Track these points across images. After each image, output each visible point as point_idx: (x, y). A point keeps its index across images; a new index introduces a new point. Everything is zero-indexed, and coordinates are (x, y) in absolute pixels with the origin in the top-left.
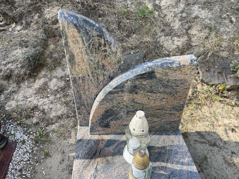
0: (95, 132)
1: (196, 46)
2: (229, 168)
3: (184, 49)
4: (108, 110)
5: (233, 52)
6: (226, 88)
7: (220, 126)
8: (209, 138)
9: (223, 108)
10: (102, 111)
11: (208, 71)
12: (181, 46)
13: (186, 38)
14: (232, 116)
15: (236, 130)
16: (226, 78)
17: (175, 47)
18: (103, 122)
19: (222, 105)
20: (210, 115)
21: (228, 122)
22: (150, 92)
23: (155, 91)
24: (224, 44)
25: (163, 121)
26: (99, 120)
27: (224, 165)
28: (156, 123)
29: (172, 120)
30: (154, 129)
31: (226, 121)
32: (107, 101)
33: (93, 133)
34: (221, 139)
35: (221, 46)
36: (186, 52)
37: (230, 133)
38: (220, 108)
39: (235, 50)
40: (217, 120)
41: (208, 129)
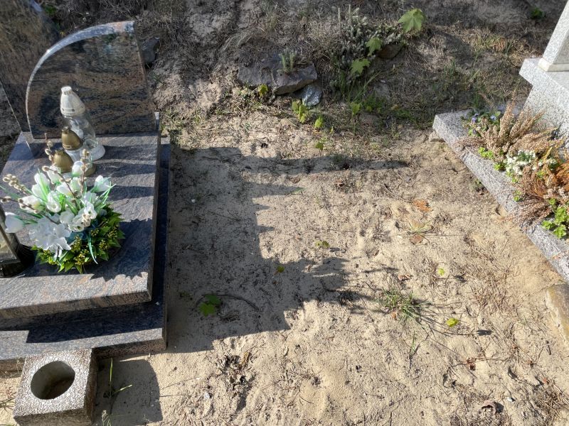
0: (38, 134)
1: (243, 29)
2: (231, 182)
3: (224, 33)
4: (46, 99)
5: (297, 37)
6: (274, 89)
7: (247, 141)
8: (224, 154)
9: (263, 120)
10: (39, 100)
11: (250, 65)
12: (219, 29)
13: (229, 15)
14: (274, 130)
15: (270, 145)
16: (275, 77)
17: (209, 30)
18: (45, 118)
19: (264, 116)
21: (263, 137)
22: (92, 71)
24: (287, 25)
25: (128, 115)
26: (39, 115)
27: (227, 178)
28: (120, 119)
29: (140, 114)
30: (121, 129)
31: (260, 136)
32: (40, 85)
33: (38, 136)
34: (240, 155)
35: (282, 29)
36: (227, 38)
37: (259, 149)
38: (259, 120)
39: (298, 34)
40: (248, 135)
41: (229, 144)
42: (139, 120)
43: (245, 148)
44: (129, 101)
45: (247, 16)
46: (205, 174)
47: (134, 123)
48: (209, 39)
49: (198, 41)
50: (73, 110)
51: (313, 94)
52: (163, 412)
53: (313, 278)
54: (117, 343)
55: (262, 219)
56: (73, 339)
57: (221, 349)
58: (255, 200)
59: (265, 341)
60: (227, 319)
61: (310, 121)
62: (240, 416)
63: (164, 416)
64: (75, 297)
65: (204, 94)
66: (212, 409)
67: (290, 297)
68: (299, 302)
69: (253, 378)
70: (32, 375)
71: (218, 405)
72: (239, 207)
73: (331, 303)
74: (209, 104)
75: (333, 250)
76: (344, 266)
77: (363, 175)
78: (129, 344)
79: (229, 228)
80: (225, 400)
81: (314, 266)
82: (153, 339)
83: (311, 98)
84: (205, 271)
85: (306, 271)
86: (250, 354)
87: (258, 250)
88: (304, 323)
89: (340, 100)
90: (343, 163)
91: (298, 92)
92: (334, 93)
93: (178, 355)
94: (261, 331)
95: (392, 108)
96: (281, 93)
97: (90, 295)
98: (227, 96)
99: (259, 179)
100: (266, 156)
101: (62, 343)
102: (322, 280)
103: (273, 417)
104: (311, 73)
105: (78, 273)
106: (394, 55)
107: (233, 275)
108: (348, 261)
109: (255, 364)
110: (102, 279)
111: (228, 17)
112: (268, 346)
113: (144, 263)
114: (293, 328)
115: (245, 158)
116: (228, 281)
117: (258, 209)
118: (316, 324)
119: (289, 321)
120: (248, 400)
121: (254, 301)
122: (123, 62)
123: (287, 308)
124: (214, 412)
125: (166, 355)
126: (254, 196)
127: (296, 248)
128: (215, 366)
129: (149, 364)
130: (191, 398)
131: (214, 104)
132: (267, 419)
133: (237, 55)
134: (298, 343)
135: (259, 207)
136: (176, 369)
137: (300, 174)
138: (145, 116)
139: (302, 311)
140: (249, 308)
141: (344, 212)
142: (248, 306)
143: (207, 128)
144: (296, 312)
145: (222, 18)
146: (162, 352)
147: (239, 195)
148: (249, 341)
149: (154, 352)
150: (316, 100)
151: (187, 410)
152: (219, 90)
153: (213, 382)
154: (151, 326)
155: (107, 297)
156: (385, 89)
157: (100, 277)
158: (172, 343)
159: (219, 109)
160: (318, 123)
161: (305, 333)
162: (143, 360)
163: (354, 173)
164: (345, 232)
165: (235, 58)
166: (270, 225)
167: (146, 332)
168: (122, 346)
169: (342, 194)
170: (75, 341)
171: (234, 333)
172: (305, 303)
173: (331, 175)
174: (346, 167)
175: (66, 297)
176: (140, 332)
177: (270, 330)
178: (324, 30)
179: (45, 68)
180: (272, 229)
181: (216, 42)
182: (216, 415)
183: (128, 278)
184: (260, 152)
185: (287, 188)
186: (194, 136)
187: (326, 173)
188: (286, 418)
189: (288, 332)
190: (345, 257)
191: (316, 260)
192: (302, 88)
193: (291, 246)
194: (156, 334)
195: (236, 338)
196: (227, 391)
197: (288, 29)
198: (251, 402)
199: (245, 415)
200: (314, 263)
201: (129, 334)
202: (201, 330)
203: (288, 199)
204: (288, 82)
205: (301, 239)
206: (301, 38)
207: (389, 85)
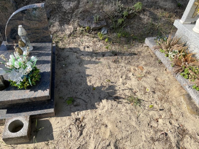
0: (9, 42)
1: (81, 7)
3: (74, 8)
4: (12, 29)
5: (99, 11)
6: (92, 28)
7: (82, 46)
9: (88, 39)
10: (10, 30)
11: (83, 20)
12: (73, 7)
14: (91, 42)
15: (90, 47)
16: (92, 24)
18: (12, 36)
19: (88, 37)
20: (80, 41)
21: (88, 44)
22: (29, 20)
23: (31, 20)
24: (96, 6)
26: (10, 35)
27: (75, 58)
28: (38, 37)
30: (39, 40)
31: (87, 44)
32: (10, 24)
33: (9, 43)
34: (80, 50)
35: (94, 7)
36: (75, 10)
37: (86, 48)
38: (86, 38)
39: (100, 9)
40: (83, 43)
41: (76, 46)
42: (45, 37)
43: (81, 48)
44: (42, 31)
45: (82, 3)
46: (68, 56)
47: (43, 38)
48: (69, 10)
49: (65, 11)
50: (22, 34)
51: (105, 30)
52: (54, 137)
53: (105, 92)
54: (38, 114)
55: (88, 72)
56: (23, 112)
57: (74, 115)
58: (85, 66)
59: (89, 113)
60: (76, 106)
61: (104, 39)
62: (81, 138)
63: (55, 138)
64: (24, 97)
65: (67, 29)
66: (71, 136)
67: (97, 98)
68: (100, 100)
69: (85, 125)
70: (9, 125)
71: (73, 134)
72: (80, 68)
73: (111, 100)
74: (69, 33)
75: (112, 83)
76: (115, 88)
77: (122, 58)
78: (42, 114)
79: (76, 75)
80: (75, 133)
81: (105, 88)
82: (51, 112)
83: (104, 31)
84: (68, 90)
85: (103, 90)
86: (84, 117)
87: (86, 83)
88: (102, 107)
89: (114, 32)
90: (115, 54)
91: (100, 29)
92: (112, 30)
93: (59, 118)
94: (88, 109)
95: (131, 35)
96: (94, 30)
97: (29, 97)
98: (75, 30)
99: (87, 58)
100: (89, 51)
101: (19, 114)
102: (108, 93)
103: (92, 138)
104: (104, 23)
105: (25, 89)
106: (132, 17)
107: (78, 91)
108: (117, 86)
109: (86, 121)
110: (33, 92)
111: (75, 3)
112: (90, 114)
113: (48, 86)
114: (98, 108)
115: (81, 52)
116: (76, 93)
117: (86, 69)
118: (106, 107)
119: (97, 106)
120: (83, 132)
121: (85, 100)
122: (40, 17)
123: (96, 102)
124: (72, 136)
125: (55, 118)
126: (85, 65)
127: (100, 82)
128: (72, 121)
129: (49, 121)
130: (64, 132)
131: (71, 33)
132: (90, 139)
133: (79, 16)
134: (100, 113)
135: (86, 68)
136: (58, 122)
137: (100, 57)
138: (47, 36)
139: (101, 103)
140: (83, 102)
141: (115, 70)
142: (83, 101)
143: (68, 41)
144: (99, 103)
145: (74, 3)
146: (54, 117)
147: (80, 64)
148: (83, 113)
149: (51, 117)
150: (106, 32)
151: (63, 136)
152: (72, 28)
153: (71, 127)
154: (50, 108)
155: (35, 97)
156: (129, 29)
157: (33, 91)
158: (57, 114)
159: (72, 34)
160: (106, 40)
161: (102, 110)
162: (47, 120)
163: (119, 57)
164: (116, 77)
165: (78, 17)
166: (90, 74)
167: (48, 110)
168: (40, 115)
169: (115, 64)
170: (23, 113)
171: (78, 110)
172: (102, 100)
173: (111, 57)
174: (116, 55)
175: (21, 98)
176: (46, 110)
177: (91, 109)
178: (109, 8)
179: (13, 19)
180: (91, 75)
181: (71, 11)
182: (72, 138)
183: (42, 91)
184: (87, 49)
185: (96, 62)
186: (64, 43)
187: (109, 57)
188: (96, 138)
189: (97, 110)
190: (116, 85)
191: (106, 86)
192: (101, 28)
193: (98, 81)
194: (52, 110)
195: (79, 112)
196: (76, 129)
197: (96, 8)
198: (84, 133)
199: (82, 138)
200: (105, 87)
201: (42, 111)
202: (67, 109)
203: (96, 65)
204: (96, 26)
205: (101, 79)
206: (101, 11)
207: (130, 28)
